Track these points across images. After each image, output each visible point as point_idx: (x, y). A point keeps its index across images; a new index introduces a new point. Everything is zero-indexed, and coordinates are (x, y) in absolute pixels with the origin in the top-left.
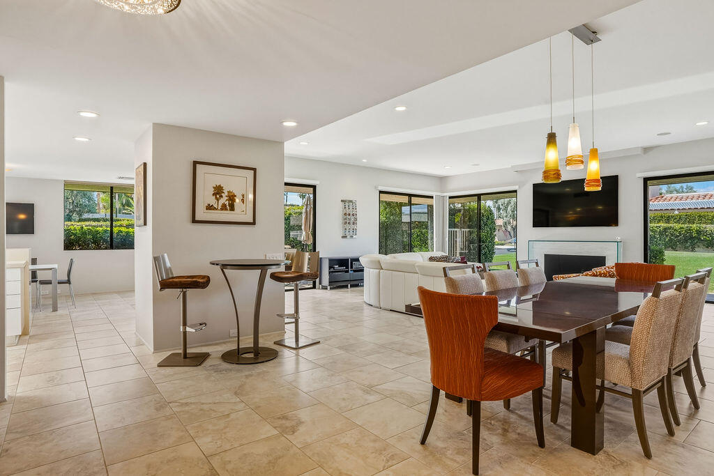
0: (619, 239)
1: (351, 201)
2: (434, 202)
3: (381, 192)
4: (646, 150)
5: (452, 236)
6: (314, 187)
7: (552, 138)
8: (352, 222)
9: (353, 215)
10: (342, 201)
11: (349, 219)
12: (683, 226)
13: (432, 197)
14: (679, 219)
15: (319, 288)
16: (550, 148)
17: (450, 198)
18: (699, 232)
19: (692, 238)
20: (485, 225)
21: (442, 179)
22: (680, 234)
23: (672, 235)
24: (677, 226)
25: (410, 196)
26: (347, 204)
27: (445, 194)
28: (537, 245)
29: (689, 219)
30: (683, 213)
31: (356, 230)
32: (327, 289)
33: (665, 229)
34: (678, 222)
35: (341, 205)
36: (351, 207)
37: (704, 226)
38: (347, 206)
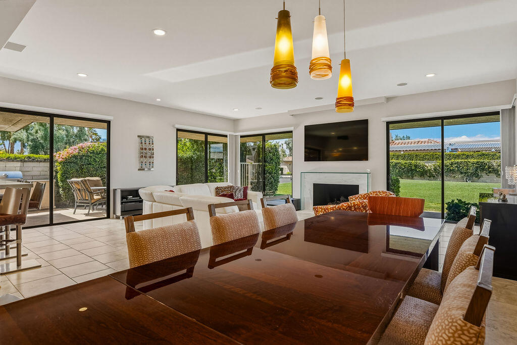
0: (368, 171)
1: (148, 137)
2: (228, 140)
3: (178, 130)
4: (388, 99)
5: (244, 169)
6: (109, 123)
7: (284, 19)
8: (148, 156)
9: (150, 149)
10: (138, 136)
11: (146, 153)
12: (406, 162)
13: (226, 136)
14: (404, 157)
15: (113, 218)
16: (281, 32)
17: (242, 137)
18: (416, 166)
19: (412, 170)
20: (272, 160)
21: (235, 122)
22: (405, 167)
23: (400, 168)
24: (403, 162)
25: (207, 134)
26: (143, 139)
27: (237, 134)
28: (308, 176)
29: (410, 157)
30: (407, 153)
31: (153, 163)
32: (119, 218)
33: (396, 164)
34: (404, 159)
35: (138, 140)
36: (147, 142)
37: (419, 162)
38: (143, 142)
